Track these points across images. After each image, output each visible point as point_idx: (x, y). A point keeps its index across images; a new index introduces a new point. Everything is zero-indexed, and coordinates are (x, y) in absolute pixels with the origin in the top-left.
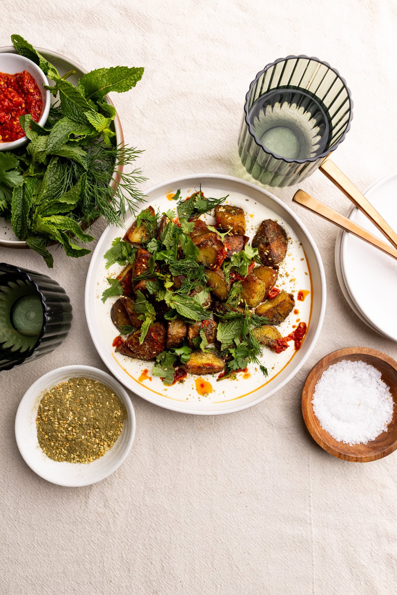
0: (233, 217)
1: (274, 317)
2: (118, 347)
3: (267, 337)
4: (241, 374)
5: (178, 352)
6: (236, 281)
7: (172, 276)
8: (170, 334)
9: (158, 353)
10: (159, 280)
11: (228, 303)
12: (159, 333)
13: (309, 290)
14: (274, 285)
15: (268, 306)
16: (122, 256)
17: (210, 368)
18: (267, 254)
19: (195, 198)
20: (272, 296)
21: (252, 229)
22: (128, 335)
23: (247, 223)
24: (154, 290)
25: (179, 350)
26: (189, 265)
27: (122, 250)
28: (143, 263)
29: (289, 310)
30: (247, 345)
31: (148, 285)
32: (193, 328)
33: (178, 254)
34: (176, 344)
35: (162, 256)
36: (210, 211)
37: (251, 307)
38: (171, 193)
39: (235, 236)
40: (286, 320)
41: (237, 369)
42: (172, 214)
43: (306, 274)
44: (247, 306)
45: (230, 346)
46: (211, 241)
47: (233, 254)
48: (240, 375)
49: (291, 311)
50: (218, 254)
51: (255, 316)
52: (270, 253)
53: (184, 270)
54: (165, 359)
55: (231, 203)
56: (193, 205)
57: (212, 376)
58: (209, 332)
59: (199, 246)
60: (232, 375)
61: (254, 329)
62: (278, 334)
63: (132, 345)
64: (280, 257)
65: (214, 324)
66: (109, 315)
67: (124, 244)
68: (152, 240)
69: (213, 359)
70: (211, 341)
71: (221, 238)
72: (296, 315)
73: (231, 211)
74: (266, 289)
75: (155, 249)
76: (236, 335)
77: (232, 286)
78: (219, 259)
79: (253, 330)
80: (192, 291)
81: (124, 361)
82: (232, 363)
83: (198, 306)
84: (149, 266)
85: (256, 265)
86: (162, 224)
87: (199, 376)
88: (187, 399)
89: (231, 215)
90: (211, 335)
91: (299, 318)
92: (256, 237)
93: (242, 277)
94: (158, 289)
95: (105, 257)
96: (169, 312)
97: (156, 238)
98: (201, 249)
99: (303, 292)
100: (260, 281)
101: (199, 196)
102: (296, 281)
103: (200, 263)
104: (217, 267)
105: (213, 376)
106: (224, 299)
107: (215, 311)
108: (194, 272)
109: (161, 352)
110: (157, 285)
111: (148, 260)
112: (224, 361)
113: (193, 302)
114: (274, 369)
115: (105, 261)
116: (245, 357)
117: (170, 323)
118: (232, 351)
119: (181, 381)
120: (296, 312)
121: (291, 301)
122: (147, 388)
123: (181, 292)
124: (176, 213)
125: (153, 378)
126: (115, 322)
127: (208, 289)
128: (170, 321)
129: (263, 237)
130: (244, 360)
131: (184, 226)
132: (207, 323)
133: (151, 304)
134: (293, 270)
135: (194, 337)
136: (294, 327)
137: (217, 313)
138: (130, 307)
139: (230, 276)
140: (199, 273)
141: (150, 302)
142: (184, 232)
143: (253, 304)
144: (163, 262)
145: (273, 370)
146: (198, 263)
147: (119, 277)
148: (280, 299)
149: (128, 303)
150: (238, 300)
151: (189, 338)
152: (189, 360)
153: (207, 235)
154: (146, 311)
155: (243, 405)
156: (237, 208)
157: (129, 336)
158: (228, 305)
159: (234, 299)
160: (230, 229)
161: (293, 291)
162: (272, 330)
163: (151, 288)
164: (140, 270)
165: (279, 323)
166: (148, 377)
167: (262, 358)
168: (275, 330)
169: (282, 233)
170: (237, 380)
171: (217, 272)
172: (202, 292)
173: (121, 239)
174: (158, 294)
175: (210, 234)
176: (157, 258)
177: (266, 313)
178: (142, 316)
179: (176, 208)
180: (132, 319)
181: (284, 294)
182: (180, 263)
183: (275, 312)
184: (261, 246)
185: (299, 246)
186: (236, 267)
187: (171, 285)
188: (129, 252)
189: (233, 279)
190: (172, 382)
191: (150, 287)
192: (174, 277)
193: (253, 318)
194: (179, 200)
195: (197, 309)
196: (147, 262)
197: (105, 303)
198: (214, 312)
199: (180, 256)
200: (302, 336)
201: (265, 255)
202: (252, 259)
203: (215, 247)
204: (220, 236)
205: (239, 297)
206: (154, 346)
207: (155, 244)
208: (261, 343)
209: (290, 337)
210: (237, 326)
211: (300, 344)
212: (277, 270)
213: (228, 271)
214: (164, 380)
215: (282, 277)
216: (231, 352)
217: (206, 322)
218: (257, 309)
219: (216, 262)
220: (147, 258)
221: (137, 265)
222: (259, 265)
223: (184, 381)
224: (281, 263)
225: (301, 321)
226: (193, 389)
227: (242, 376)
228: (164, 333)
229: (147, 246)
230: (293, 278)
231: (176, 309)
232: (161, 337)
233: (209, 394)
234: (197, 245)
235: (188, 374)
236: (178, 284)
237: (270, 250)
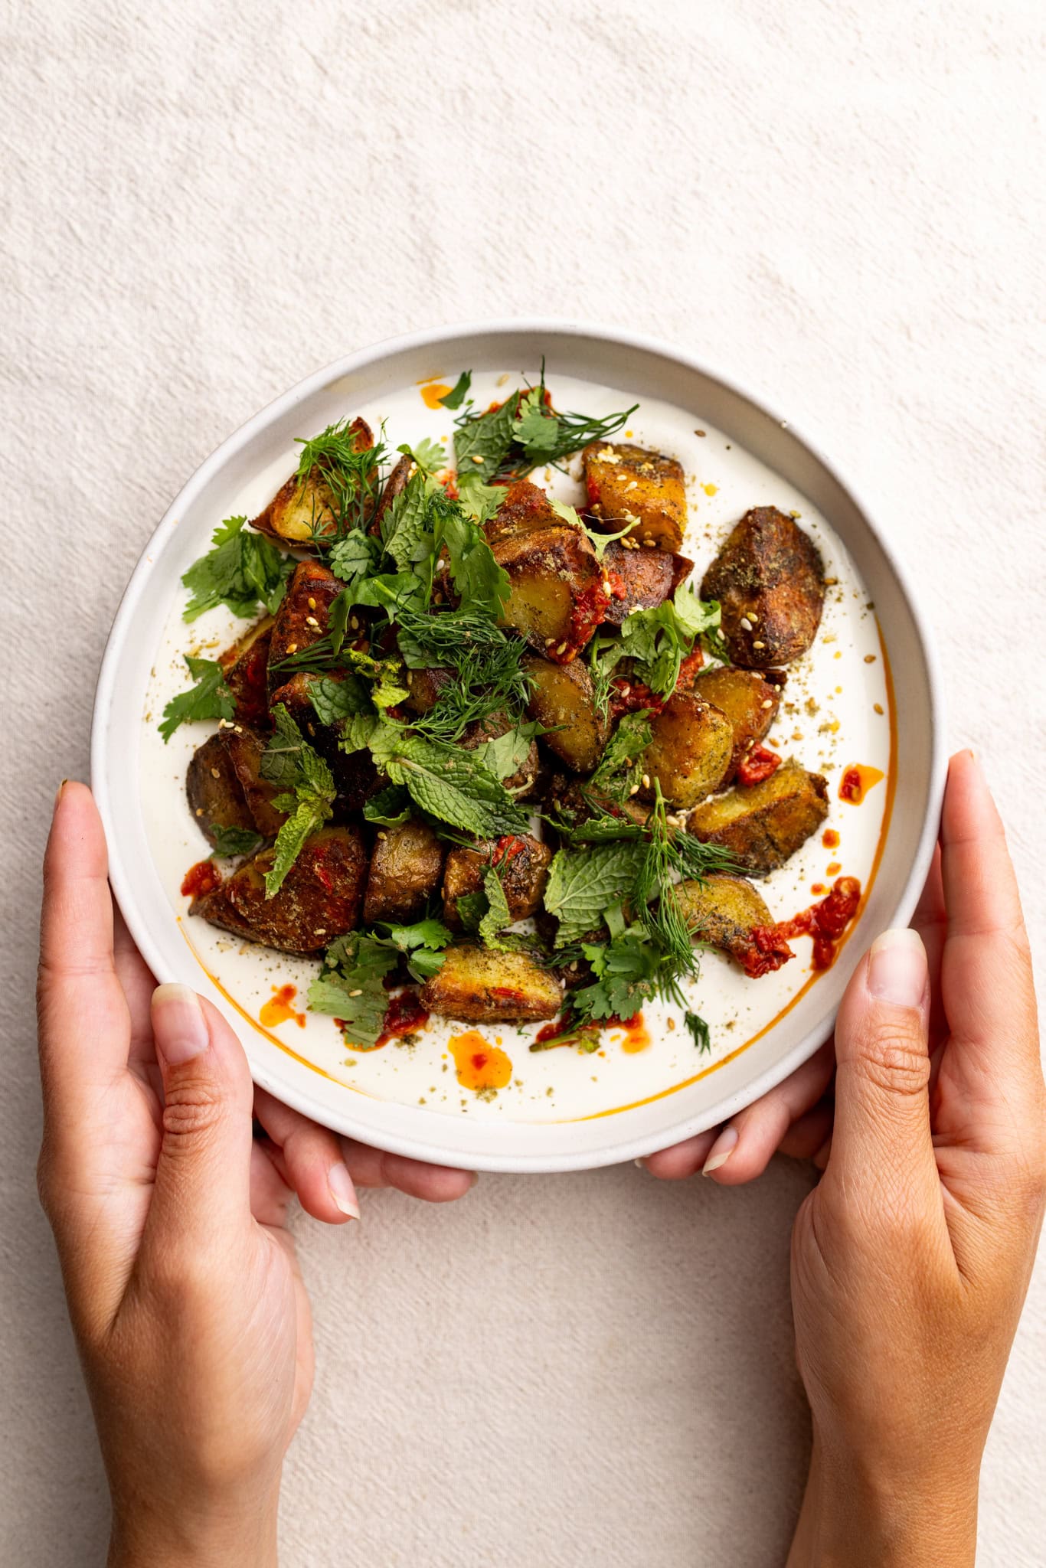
0: (644, 485)
1: (752, 847)
2: (199, 896)
3: (720, 918)
4: (618, 1037)
5: (403, 938)
6: (634, 709)
7: (404, 670)
8: (378, 874)
9: (334, 936)
10: (359, 678)
11: (595, 785)
12: (341, 866)
13: (882, 764)
14: (762, 738)
15: (733, 810)
16: (245, 584)
17: (510, 1005)
18: (750, 627)
19: (520, 407)
20: (754, 776)
21: (707, 535)
22: (237, 861)
23: (689, 513)
24: (335, 710)
25: (406, 930)
26: (468, 634)
27: (244, 564)
28: (311, 612)
29: (805, 830)
30: (649, 937)
31: (318, 691)
32: (463, 859)
33: (435, 593)
34: (399, 909)
35: (378, 593)
36: (568, 460)
37: (677, 805)
38: (436, 383)
39: (645, 550)
40: (790, 863)
41: (604, 1016)
42: (435, 456)
43: (878, 710)
44: (661, 800)
45: (587, 933)
46: (557, 554)
47: (631, 613)
48: (612, 1038)
49: (811, 833)
50: (576, 602)
51: (686, 840)
52: (761, 625)
53: (450, 651)
54: (355, 956)
55: (640, 438)
56: (508, 429)
57: (515, 1030)
58: (519, 881)
59: (510, 566)
60: (586, 1035)
61: (680, 883)
62: (760, 908)
63: (245, 898)
64: (793, 642)
65: (542, 854)
66: (182, 783)
67: (256, 542)
68: (351, 534)
69: (523, 975)
70: (525, 911)
71: (594, 547)
72: (829, 851)
73: (640, 464)
74: (735, 749)
75: (360, 567)
76: (613, 898)
77: (615, 725)
78: (577, 622)
79: (675, 886)
80: (472, 728)
81: (216, 949)
82: (590, 993)
83: (489, 784)
84: (330, 626)
85: (708, 661)
86: (391, 484)
87: (471, 1028)
88: (422, 1101)
89: (639, 476)
90: (526, 890)
91: (837, 860)
92: (717, 564)
93: (655, 697)
94: (352, 707)
95: (188, 580)
96: (383, 794)
97: (367, 533)
98: (519, 579)
99: (862, 774)
100: (718, 719)
101: (534, 399)
102: (840, 733)
103: (511, 633)
104: (568, 651)
105: (520, 1033)
106: (584, 767)
107: (548, 809)
108: (484, 662)
109: (343, 932)
110: (349, 693)
111: (327, 604)
112: (563, 983)
113: (470, 768)
114: (734, 1028)
115: (187, 596)
116: (635, 979)
117: (382, 835)
118: (594, 953)
119: (408, 1040)
120: (830, 840)
121: (817, 800)
122: (287, 1049)
123: (433, 727)
124: (449, 453)
125: (310, 1018)
126: (199, 812)
127: (529, 728)
128: (385, 829)
129: (743, 567)
130: (632, 990)
131: (470, 498)
132: (514, 846)
133: (324, 761)
134: (835, 695)
135: (464, 893)
136: (817, 889)
137: (556, 816)
138: (248, 764)
139: (611, 690)
140: (505, 665)
141: (320, 752)
142: (465, 515)
143: (683, 797)
144: (381, 613)
145: (728, 1032)
146: (503, 631)
147: (226, 657)
148: (779, 789)
149: (244, 749)
150: (633, 779)
151: (447, 893)
152: (437, 971)
153: (545, 534)
154: (303, 781)
155: (611, 1147)
156: (663, 458)
157: (242, 865)
158: (596, 794)
159: (620, 773)
160: (628, 523)
161: (828, 767)
162: (742, 893)
163: (328, 704)
164: (299, 637)
165: (768, 870)
166: (293, 1012)
167: (694, 986)
168: (750, 895)
169: (811, 559)
170: (601, 1054)
171: (570, 670)
172: (508, 738)
173: (246, 523)
174: (348, 726)
175: (556, 531)
176: (360, 599)
177: (725, 832)
178: (286, 797)
179: (450, 437)
180: (253, 807)
181: (794, 774)
182: (438, 623)
183: (757, 831)
184: (734, 596)
185: (865, 610)
186: (636, 659)
187: (400, 700)
188: (271, 574)
189: (622, 701)
190: (375, 1037)
191: (322, 699)
192: (414, 671)
193: (679, 847)
194: (462, 409)
195: (482, 794)
196: (324, 609)
197: (169, 741)
198: (543, 812)
199: (444, 599)
200: (842, 924)
201: (744, 631)
202: (698, 636)
203: (570, 576)
204: (591, 541)
205: (639, 768)
206: (321, 911)
207: (362, 551)
208: (698, 936)
209: (801, 924)
210: (620, 869)
211: (832, 952)
212: (778, 688)
213: (606, 671)
214: (347, 1027)
215: (794, 715)
216: (588, 958)
217: (510, 842)
218: (694, 814)
219: (570, 633)
220: (327, 597)
221: (288, 617)
222: (719, 664)
223: (418, 1039)
224: (796, 663)
225: (843, 873)
226: (445, 1068)
227: (618, 1043)
228: (360, 867)
229: (332, 554)
230: (831, 721)
231: (405, 787)
232: (348, 881)
233: (499, 1091)
234: (505, 565)
235: (433, 1018)
236: (423, 697)
237: (762, 611)
